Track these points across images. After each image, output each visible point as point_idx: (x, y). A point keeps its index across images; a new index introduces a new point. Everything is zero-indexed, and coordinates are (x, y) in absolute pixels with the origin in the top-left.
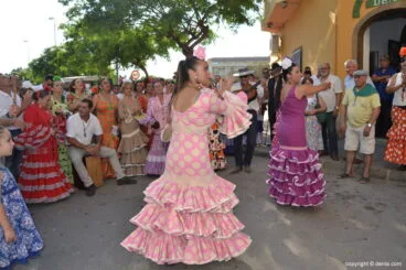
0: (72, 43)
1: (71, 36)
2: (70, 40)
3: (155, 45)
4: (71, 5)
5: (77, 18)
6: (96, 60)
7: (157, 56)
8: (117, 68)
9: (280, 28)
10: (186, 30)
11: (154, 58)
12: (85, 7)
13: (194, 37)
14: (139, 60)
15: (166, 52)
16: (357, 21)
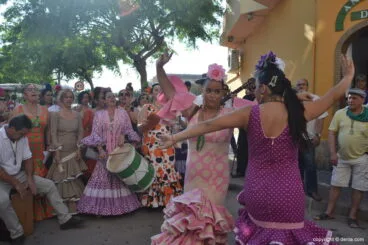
0: (10, 47)
1: (9, 41)
2: (8, 44)
3: (104, 56)
4: (10, 4)
5: (15, 20)
6: (36, 67)
7: (104, 67)
8: (59, 78)
9: (241, 43)
10: (138, 40)
11: (101, 70)
12: (26, 8)
13: (147, 49)
14: (84, 70)
15: (115, 64)
16: (341, 34)
